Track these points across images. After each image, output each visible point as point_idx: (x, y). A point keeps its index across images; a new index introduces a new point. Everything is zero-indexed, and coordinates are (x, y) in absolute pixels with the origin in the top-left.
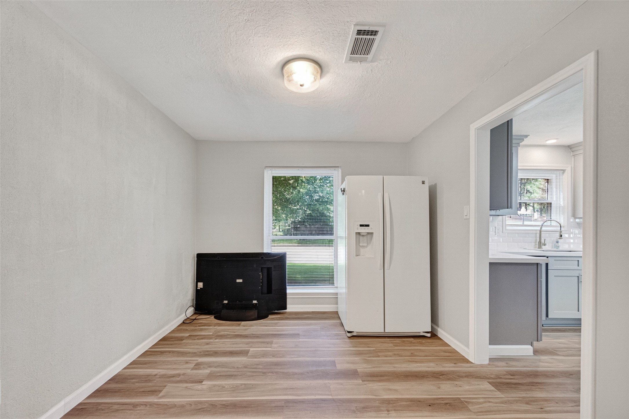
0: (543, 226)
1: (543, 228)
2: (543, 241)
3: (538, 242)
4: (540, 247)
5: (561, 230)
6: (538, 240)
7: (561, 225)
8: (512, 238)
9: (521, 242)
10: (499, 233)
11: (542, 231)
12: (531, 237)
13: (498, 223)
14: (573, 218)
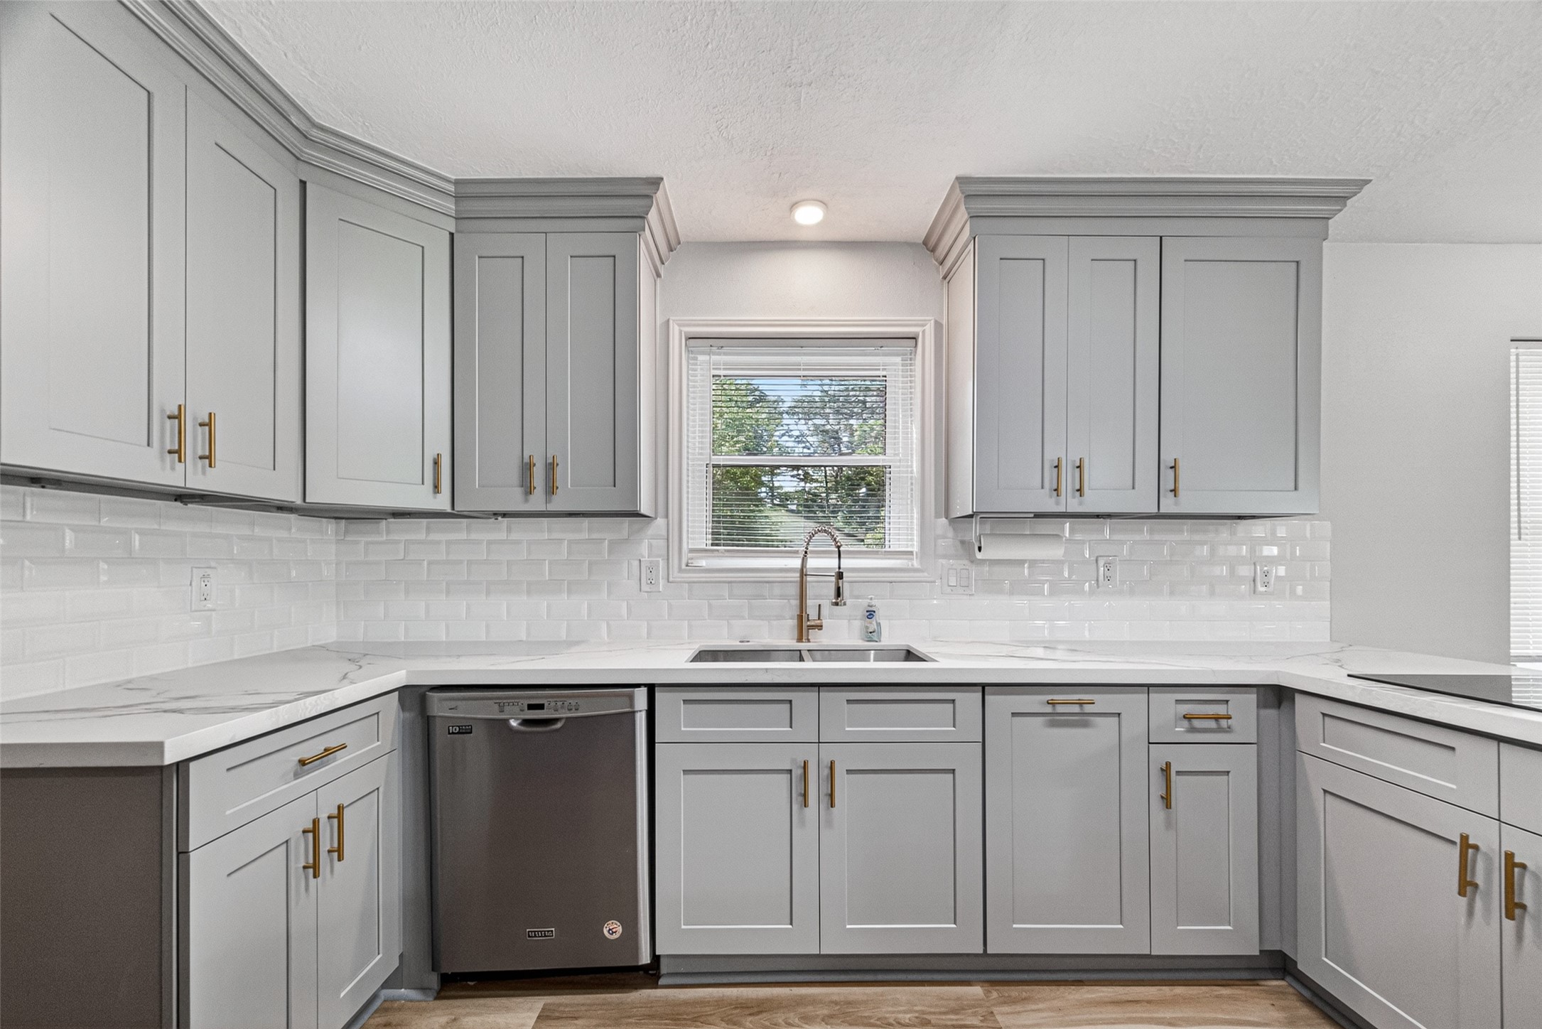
0: (808, 555)
1: (809, 563)
3: (798, 616)
4: (801, 636)
6: (798, 612)
8: (706, 601)
9: (743, 618)
10: (653, 582)
11: (806, 575)
12: (782, 597)
13: (650, 546)
14: (943, 520)
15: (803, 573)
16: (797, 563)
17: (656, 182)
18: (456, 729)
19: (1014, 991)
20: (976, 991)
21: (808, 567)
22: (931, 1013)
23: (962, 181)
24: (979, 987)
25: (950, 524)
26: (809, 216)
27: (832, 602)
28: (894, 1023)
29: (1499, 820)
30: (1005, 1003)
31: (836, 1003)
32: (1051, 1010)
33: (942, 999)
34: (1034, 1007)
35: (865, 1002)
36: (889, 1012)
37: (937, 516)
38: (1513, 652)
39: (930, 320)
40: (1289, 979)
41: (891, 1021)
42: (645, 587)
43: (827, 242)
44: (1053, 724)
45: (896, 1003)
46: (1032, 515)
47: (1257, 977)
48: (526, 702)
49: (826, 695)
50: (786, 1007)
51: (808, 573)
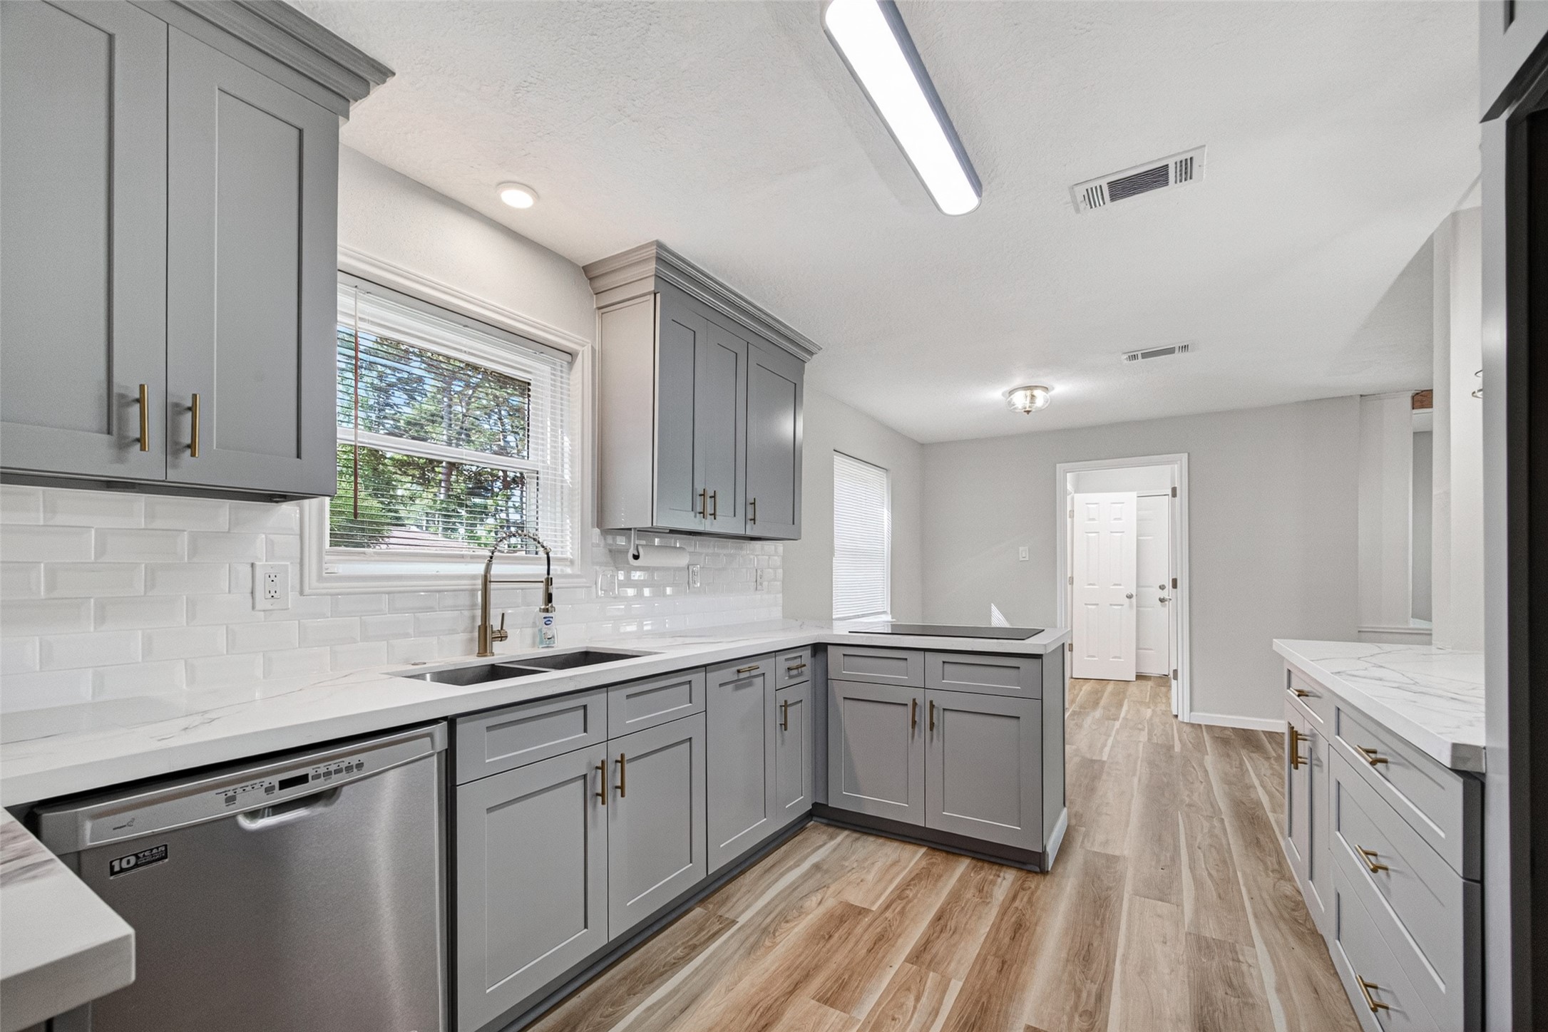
0: (494, 561)
1: (497, 569)
2: (495, 623)
3: (479, 627)
4: (484, 650)
5: (548, 573)
6: (479, 622)
7: (551, 555)
8: (358, 618)
9: (406, 635)
10: (275, 595)
11: (490, 582)
12: (455, 608)
13: (270, 544)
14: (597, 531)
15: (486, 581)
16: (479, 569)
17: (384, 73)
18: (128, 862)
19: (717, 897)
20: (698, 911)
21: (492, 573)
22: (691, 939)
23: (660, 245)
24: (698, 908)
25: (602, 534)
26: (516, 200)
27: (540, 609)
28: (675, 961)
29: (924, 688)
30: (720, 907)
31: (625, 978)
32: (745, 894)
33: (685, 929)
34: (735, 900)
35: (642, 965)
36: (666, 957)
37: (593, 527)
38: (834, 617)
39: (588, 343)
40: (815, 818)
41: (674, 961)
42: (262, 603)
43: (501, 224)
44: (737, 688)
45: (663, 950)
46: (668, 531)
47: (803, 824)
48: (275, 780)
49: (614, 694)
50: (589, 1010)
51: (492, 580)
